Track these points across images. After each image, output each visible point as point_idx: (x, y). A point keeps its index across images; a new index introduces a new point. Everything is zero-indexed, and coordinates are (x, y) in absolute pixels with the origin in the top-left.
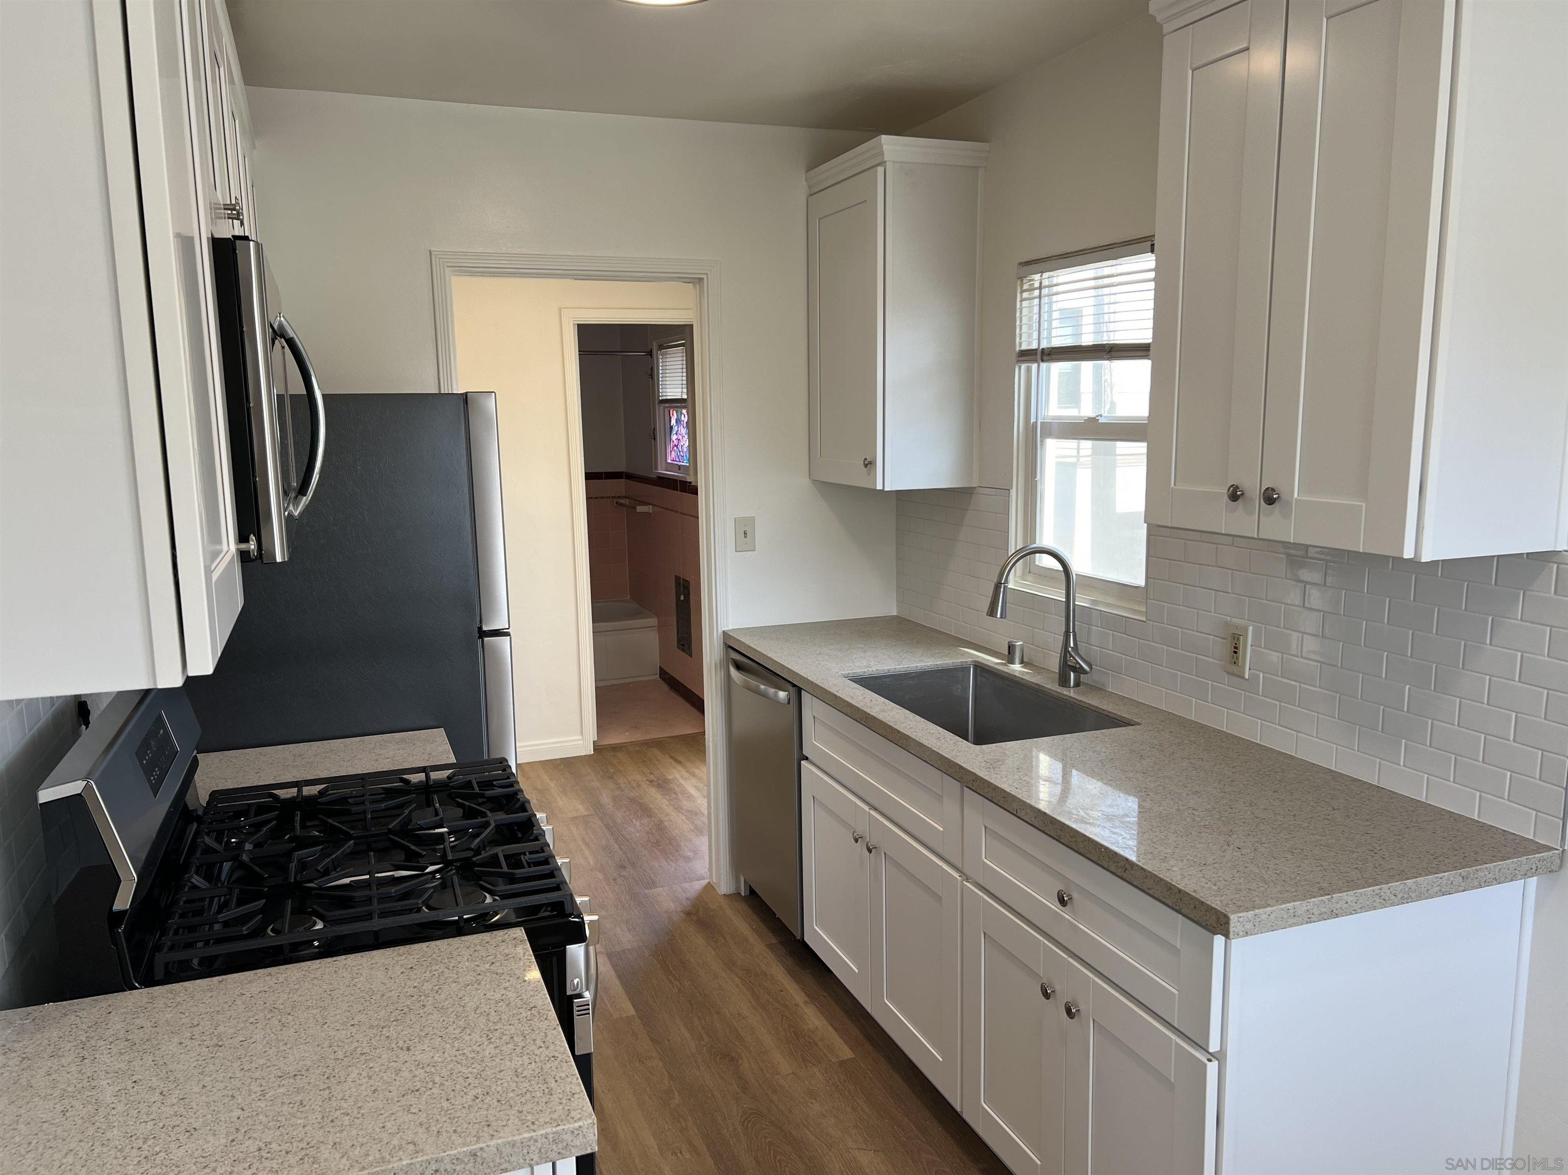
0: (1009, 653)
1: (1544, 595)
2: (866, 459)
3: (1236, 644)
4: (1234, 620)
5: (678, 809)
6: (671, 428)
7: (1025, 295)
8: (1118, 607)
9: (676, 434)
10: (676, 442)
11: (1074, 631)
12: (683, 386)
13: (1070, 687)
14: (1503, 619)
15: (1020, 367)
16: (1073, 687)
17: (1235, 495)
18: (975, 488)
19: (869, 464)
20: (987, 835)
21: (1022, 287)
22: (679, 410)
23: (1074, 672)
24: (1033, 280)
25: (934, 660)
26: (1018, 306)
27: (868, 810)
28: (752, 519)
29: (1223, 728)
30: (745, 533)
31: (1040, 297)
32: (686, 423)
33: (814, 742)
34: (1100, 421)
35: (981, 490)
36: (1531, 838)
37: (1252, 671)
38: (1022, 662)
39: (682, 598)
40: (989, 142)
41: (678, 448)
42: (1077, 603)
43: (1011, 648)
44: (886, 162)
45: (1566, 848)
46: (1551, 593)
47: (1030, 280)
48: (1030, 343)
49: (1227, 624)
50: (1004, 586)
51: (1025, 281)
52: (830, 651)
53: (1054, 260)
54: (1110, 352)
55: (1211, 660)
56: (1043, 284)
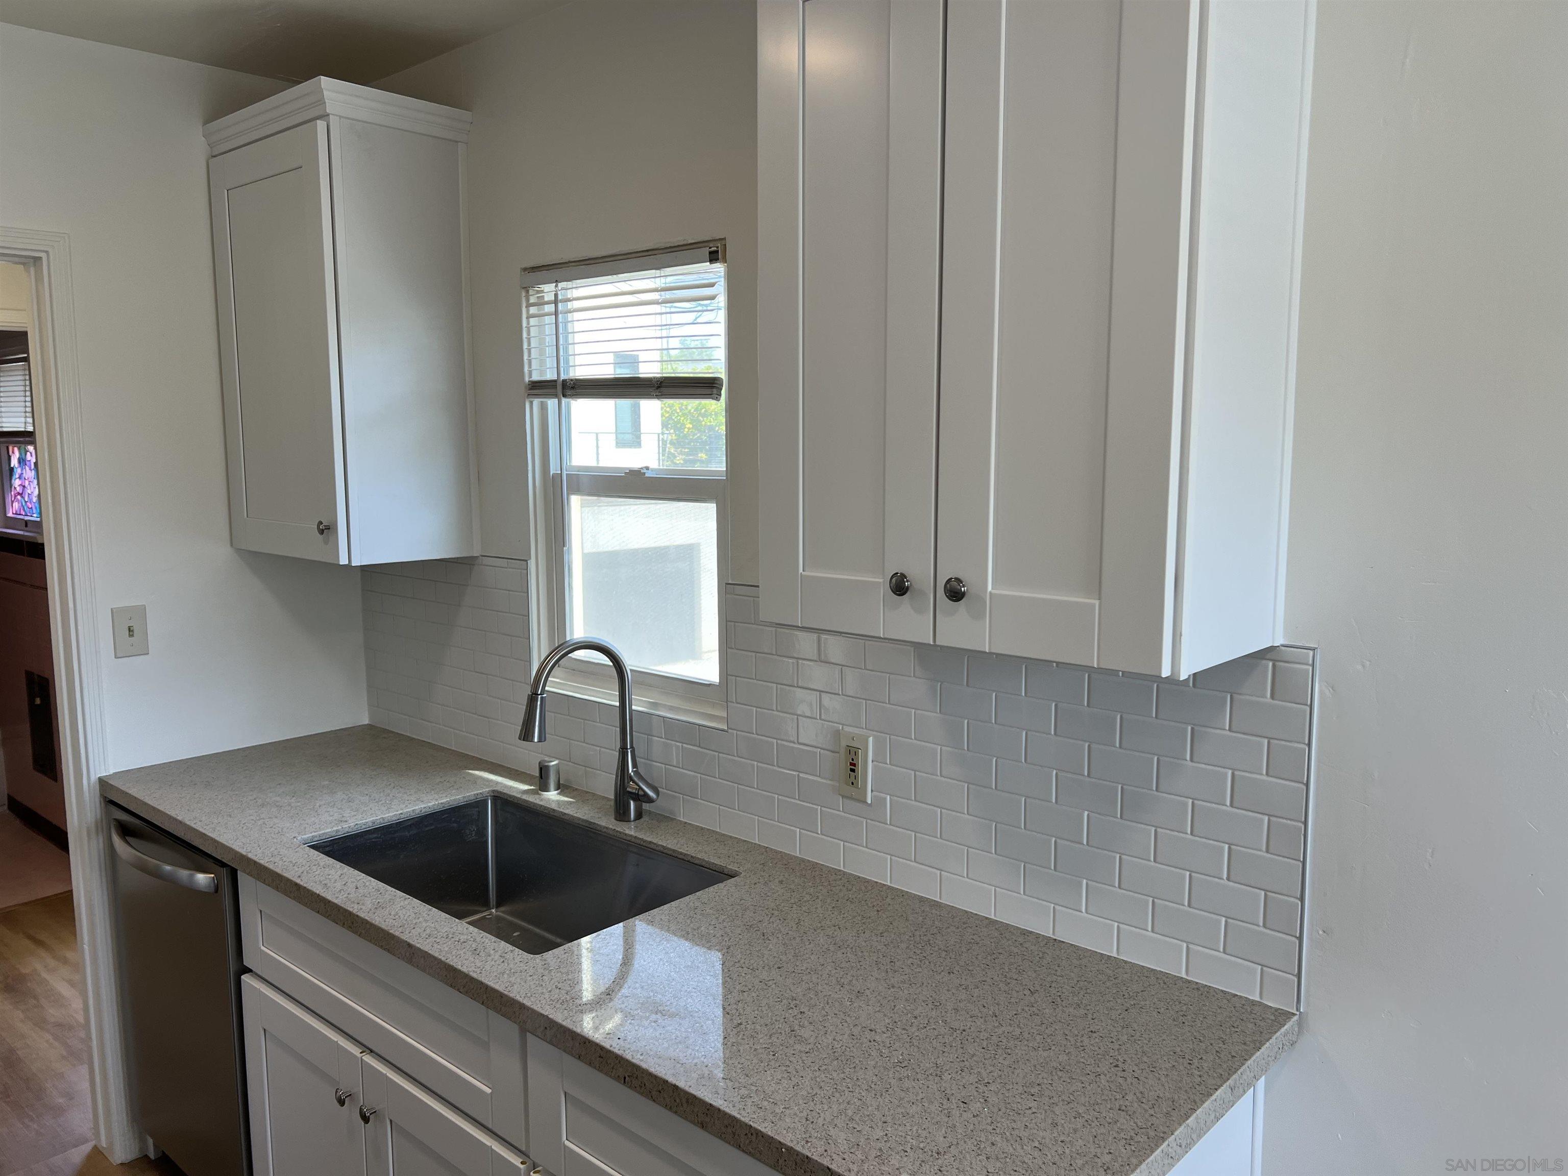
0: (541, 777)
1: (1258, 699)
2: (321, 523)
3: (853, 760)
4: (847, 729)
5: (41, 1023)
6: (12, 470)
7: (533, 310)
8: (687, 711)
9: (20, 478)
10: (19, 489)
11: (632, 747)
12: (27, 414)
13: (630, 821)
14: (1203, 729)
15: (531, 403)
16: (635, 820)
17: (900, 586)
18: (477, 557)
19: (327, 529)
20: (568, 1105)
21: (528, 300)
22: (23, 446)
23: (634, 800)
24: (542, 292)
25: (437, 797)
26: (524, 324)
27: (359, 1055)
28: (141, 611)
29: (840, 867)
30: (130, 630)
31: (556, 314)
32: (34, 463)
33: (263, 948)
34: (646, 475)
35: (487, 561)
36: (1258, 999)
37: (874, 793)
38: (559, 787)
39: (38, 701)
40: (471, 111)
41: (22, 497)
42: (634, 707)
43: (543, 770)
44: (328, 115)
45: (1301, 1011)
46: (1266, 697)
47: (538, 292)
48: (542, 372)
49: (837, 734)
50: (542, 698)
51: (531, 292)
52: (278, 799)
53: (572, 266)
54: (659, 387)
55: (819, 779)
56: (560, 297)
